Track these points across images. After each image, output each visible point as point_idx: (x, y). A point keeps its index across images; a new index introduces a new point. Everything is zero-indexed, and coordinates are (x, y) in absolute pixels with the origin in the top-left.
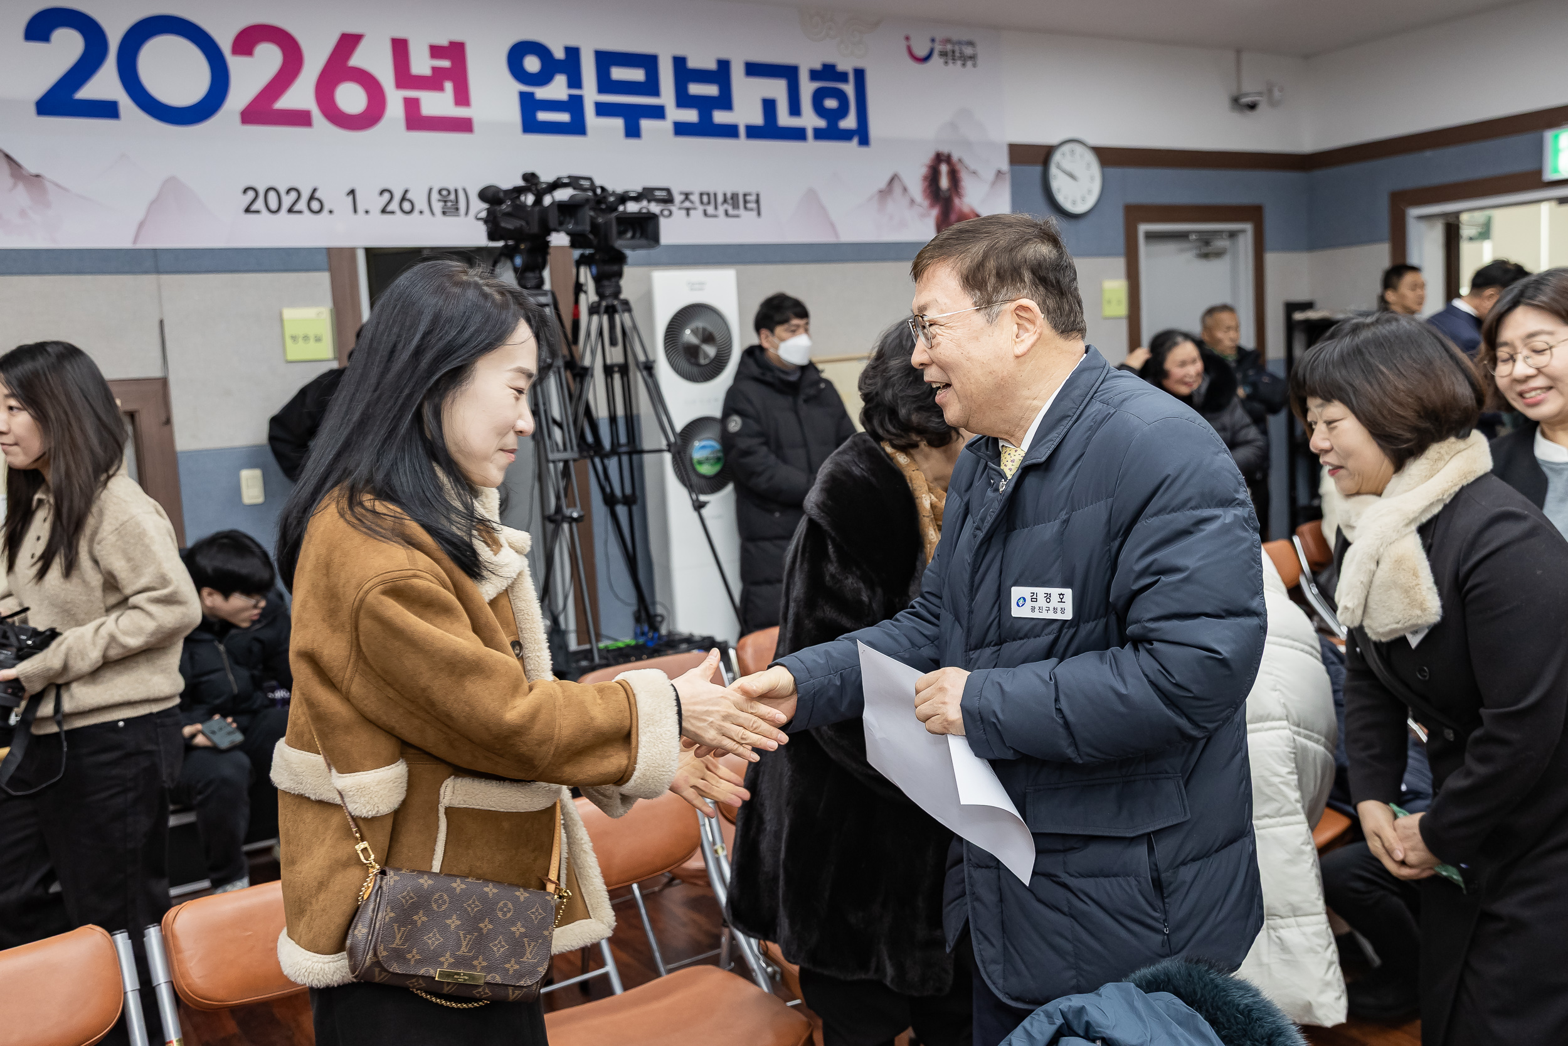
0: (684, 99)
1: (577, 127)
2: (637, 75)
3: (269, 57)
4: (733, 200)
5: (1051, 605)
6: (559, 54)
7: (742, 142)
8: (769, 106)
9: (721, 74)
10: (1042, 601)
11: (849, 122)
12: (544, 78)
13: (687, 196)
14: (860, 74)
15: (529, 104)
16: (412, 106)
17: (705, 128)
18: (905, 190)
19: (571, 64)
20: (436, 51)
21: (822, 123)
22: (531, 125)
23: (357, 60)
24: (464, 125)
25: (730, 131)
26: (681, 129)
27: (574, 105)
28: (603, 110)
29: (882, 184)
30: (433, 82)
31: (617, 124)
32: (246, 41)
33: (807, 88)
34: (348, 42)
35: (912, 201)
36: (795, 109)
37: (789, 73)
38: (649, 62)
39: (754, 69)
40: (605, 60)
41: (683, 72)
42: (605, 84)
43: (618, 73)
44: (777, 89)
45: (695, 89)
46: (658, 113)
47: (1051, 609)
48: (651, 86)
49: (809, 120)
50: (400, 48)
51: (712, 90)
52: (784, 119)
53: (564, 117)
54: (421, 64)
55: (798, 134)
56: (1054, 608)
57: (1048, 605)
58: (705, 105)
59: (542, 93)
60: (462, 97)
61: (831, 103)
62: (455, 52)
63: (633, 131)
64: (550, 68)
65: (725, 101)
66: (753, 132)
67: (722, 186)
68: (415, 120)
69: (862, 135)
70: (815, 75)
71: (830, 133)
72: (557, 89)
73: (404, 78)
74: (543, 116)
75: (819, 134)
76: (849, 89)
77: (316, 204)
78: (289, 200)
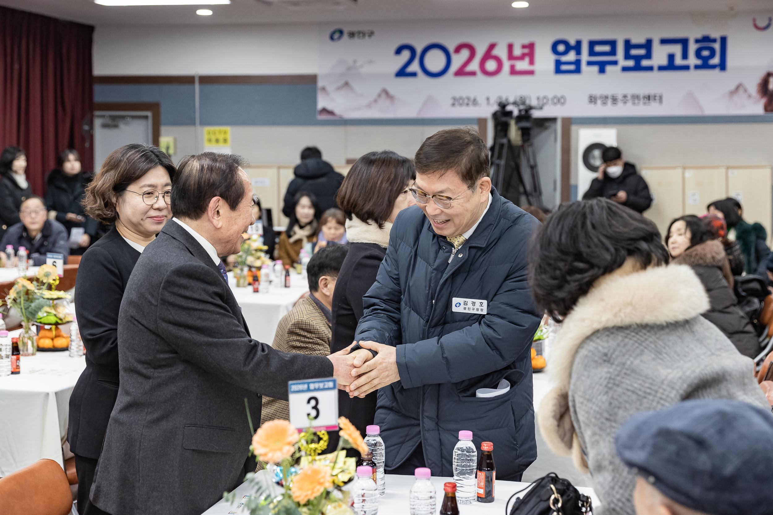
0: (627, 56)
1: (578, 70)
2: (607, 48)
3: (465, 54)
4: (648, 98)
5: (475, 307)
6: (572, 43)
7: (656, 73)
8: (671, 57)
9: (648, 45)
10: (470, 305)
11: (716, 60)
12: (565, 53)
13: (625, 96)
14: (724, 40)
15: (558, 63)
16: (512, 67)
17: (638, 68)
18: (746, 91)
19: (578, 47)
20: (524, 47)
21: (699, 62)
22: (558, 71)
23: (495, 52)
24: (531, 73)
25: (650, 69)
26: (625, 69)
27: (578, 63)
28: (589, 63)
29: (732, 87)
30: (521, 58)
31: (596, 68)
32: (458, 50)
33: (692, 47)
34: (492, 46)
35: (750, 96)
36: (685, 56)
37: (684, 42)
38: (613, 44)
39: (664, 42)
40: (592, 44)
41: (628, 45)
42: (592, 53)
43: (598, 48)
44: (677, 49)
45: (634, 52)
46: (615, 63)
47: (475, 309)
48: (613, 52)
49: (692, 60)
50: (510, 47)
51: (642, 52)
52: (678, 61)
53: (572, 67)
54: (517, 51)
55: (687, 68)
56: (477, 309)
57: (474, 307)
58: (638, 59)
59: (564, 59)
60: (532, 62)
61: (706, 53)
62: (531, 47)
63: (602, 71)
64: (569, 49)
65: (648, 56)
66: (661, 68)
67: (642, 91)
68: (513, 72)
69: (722, 66)
70: (697, 41)
71: (705, 65)
72: (571, 56)
73: (511, 57)
74: (564, 67)
75: (697, 67)
76: (717, 46)
77: (475, 102)
78: (466, 101)
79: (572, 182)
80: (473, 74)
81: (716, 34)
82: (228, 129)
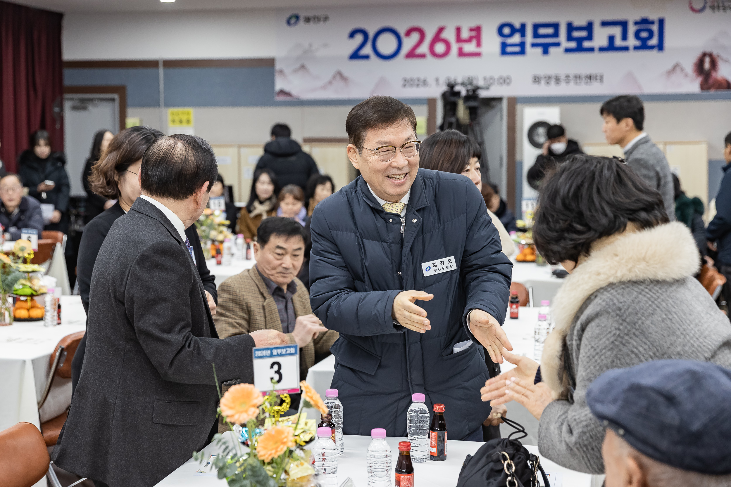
0: (570, 38)
1: (523, 52)
2: (550, 31)
3: (415, 37)
4: (590, 77)
5: (445, 266)
6: (517, 25)
7: (596, 55)
8: (611, 39)
9: (589, 27)
10: (439, 265)
11: (654, 41)
12: (511, 35)
13: (567, 76)
14: (661, 22)
15: (504, 46)
16: (460, 50)
17: (580, 49)
18: (682, 70)
19: (522, 30)
20: (471, 30)
21: (638, 43)
22: (504, 52)
23: (444, 35)
24: (478, 55)
25: (591, 50)
26: (568, 50)
27: (522, 45)
28: (534, 45)
29: (670, 66)
30: (469, 40)
31: (539, 50)
32: (408, 33)
33: (632, 29)
34: (441, 30)
35: (686, 75)
36: (624, 37)
37: (624, 25)
38: (556, 26)
39: (605, 24)
40: (536, 27)
41: (570, 28)
42: (536, 35)
43: (542, 31)
44: (617, 31)
45: (576, 34)
46: (558, 44)
47: (445, 267)
48: (556, 34)
49: (632, 41)
50: (458, 30)
51: (583, 34)
52: (618, 42)
53: (517, 49)
54: (465, 34)
55: (626, 49)
56: (447, 267)
57: (443, 266)
58: (580, 40)
59: (510, 41)
60: (479, 45)
61: (644, 35)
62: (478, 30)
63: (546, 52)
64: (514, 31)
65: (590, 37)
66: (602, 49)
67: (584, 71)
68: (461, 53)
69: (660, 47)
70: (636, 23)
71: (644, 46)
72: (516, 39)
73: (459, 39)
74: (509, 49)
75: (636, 48)
76: (655, 28)
77: (425, 83)
78: (416, 82)
79: (518, 158)
80: (423, 56)
81: (654, 16)
82: (191, 110)
